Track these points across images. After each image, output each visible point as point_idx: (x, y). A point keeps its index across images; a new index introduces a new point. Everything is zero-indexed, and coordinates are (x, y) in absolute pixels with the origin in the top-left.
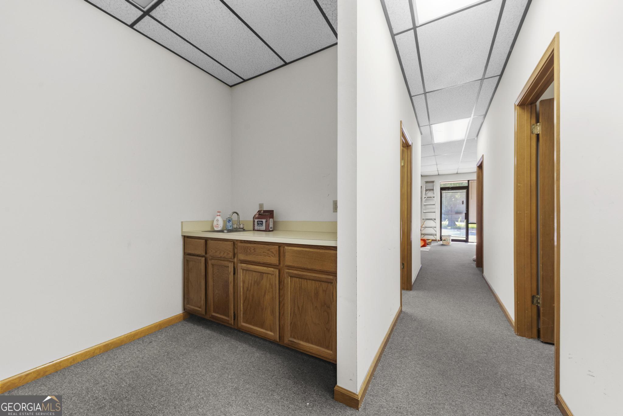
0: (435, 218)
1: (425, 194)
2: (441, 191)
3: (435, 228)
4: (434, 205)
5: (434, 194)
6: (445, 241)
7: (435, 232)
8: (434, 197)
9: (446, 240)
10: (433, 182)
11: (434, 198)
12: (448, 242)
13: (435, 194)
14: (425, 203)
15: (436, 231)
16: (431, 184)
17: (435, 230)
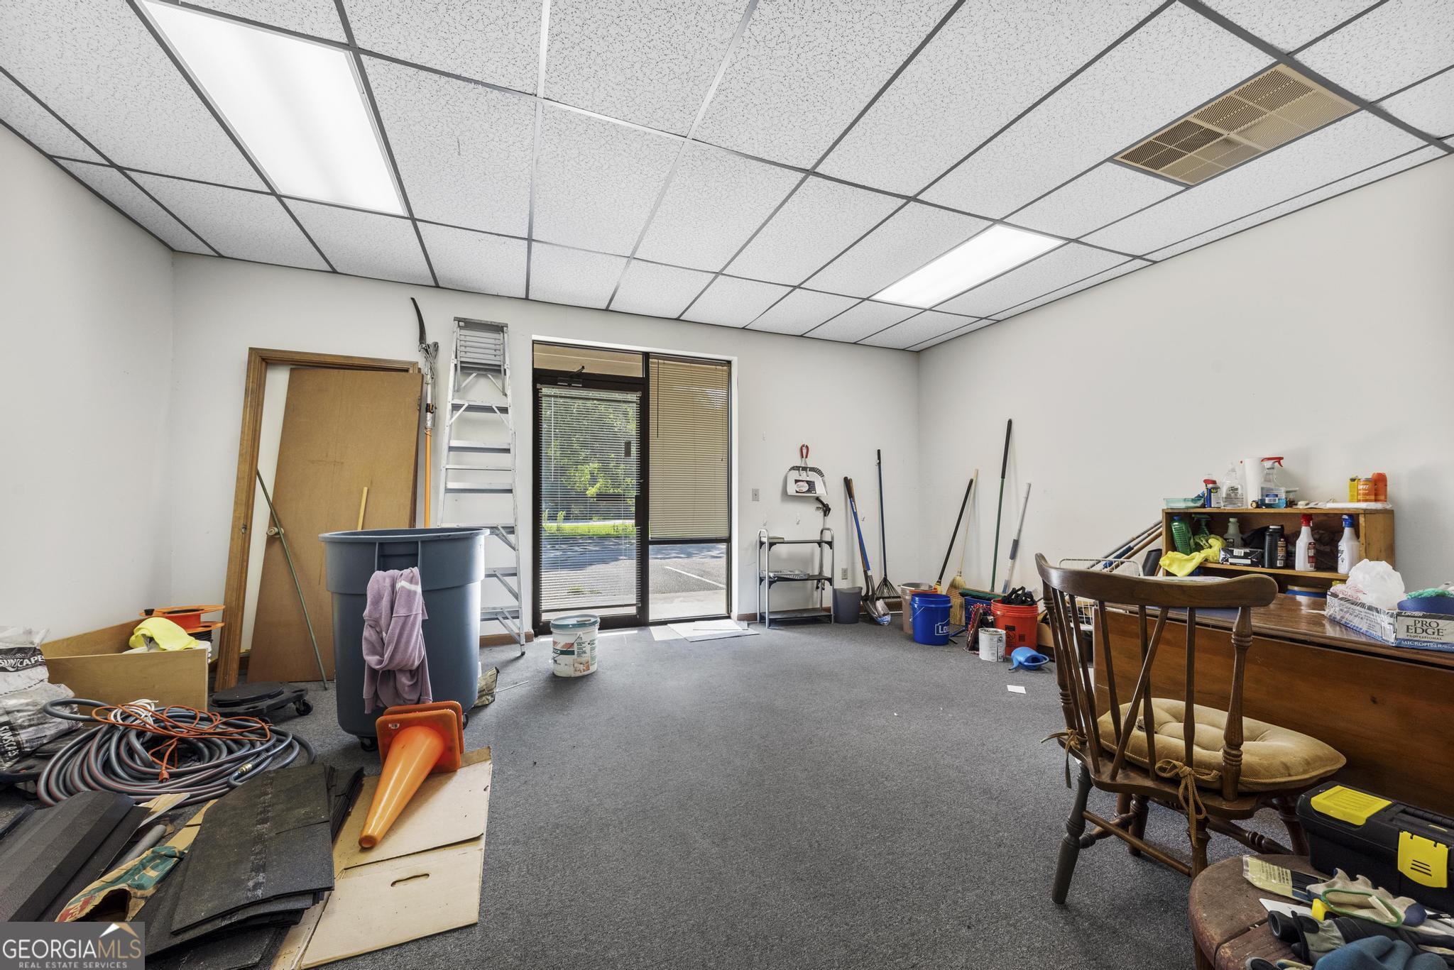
0: (510, 522)
1: (457, 390)
2: (539, 386)
3: (508, 580)
4: (508, 451)
5: (506, 395)
6: (572, 653)
7: (513, 602)
8: (504, 410)
9: (575, 648)
10: (499, 328)
11: (503, 416)
12: (585, 658)
13: (509, 392)
14: (458, 438)
15: (517, 596)
16: (488, 338)
17: (511, 591)
